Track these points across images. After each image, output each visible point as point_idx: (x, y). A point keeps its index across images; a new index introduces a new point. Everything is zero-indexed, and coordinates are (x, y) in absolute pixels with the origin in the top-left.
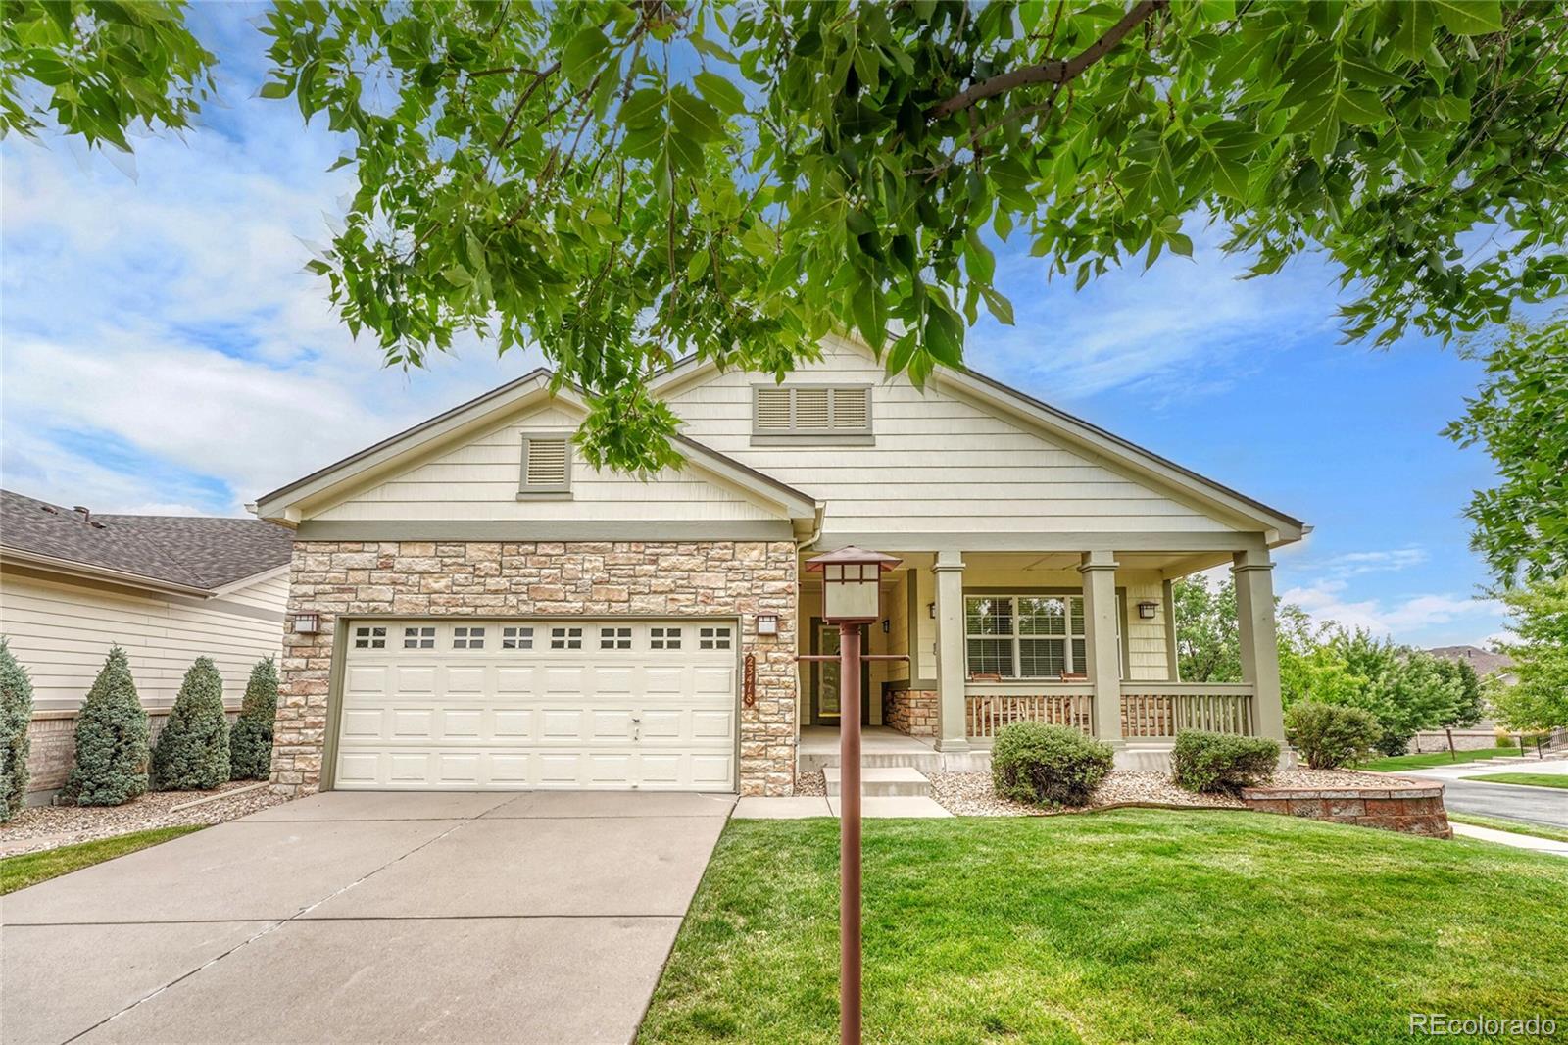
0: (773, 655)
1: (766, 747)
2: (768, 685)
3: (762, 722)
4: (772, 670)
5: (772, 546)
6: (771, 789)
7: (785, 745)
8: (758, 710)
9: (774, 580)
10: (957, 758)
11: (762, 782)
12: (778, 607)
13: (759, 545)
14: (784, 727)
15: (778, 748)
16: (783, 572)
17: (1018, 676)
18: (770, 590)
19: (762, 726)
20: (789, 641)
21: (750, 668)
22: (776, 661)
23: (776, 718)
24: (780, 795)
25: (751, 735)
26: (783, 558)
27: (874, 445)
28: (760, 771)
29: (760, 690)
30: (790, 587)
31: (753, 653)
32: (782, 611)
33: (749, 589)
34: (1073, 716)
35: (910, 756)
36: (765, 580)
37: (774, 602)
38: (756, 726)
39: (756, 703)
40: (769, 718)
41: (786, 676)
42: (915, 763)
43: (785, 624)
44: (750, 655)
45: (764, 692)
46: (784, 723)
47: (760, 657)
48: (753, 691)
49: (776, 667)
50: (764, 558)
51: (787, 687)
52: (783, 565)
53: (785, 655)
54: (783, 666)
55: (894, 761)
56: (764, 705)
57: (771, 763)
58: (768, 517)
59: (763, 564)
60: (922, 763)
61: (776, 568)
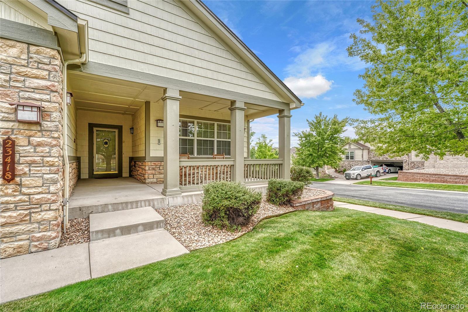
0: (35, 140)
1: (30, 213)
2: (30, 164)
3: (25, 194)
4: (35, 152)
5: (33, 49)
6: (36, 246)
7: (50, 210)
8: (20, 185)
9: (37, 77)
10: (175, 198)
11: (27, 242)
12: (41, 100)
13: (18, 44)
14: (49, 196)
15: (43, 213)
16: (47, 73)
17: (196, 155)
18: (32, 85)
19: (25, 198)
20: (54, 129)
21: (9, 150)
22: (39, 145)
23: (40, 190)
24: (46, 249)
25: (13, 205)
26: (46, 61)
27: (128, 14)
28: (23, 234)
29: (20, 168)
30: (54, 86)
31: (13, 137)
32: (44, 104)
33: (8, 81)
34: (219, 172)
35: (149, 201)
36: (26, 75)
37: (37, 96)
38: (18, 198)
39: (17, 179)
40: (32, 191)
41: (50, 156)
42: (152, 204)
43: (49, 116)
44: (9, 138)
45: (26, 169)
46: (49, 193)
47: (21, 140)
48: (13, 170)
49: (39, 149)
50: (24, 56)
51: (52, 166)
52: (46, 67)
53: (50, 140)
54: (47, 149)
55: (139, 204)
56: (26, 180)
57: (36, 225)
58: (29, 23)
59: (24, 62)
60: (156, 203)
61: (38, 68)
